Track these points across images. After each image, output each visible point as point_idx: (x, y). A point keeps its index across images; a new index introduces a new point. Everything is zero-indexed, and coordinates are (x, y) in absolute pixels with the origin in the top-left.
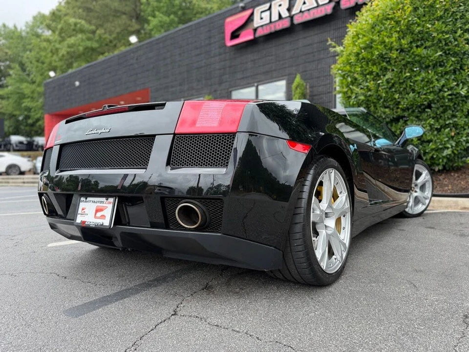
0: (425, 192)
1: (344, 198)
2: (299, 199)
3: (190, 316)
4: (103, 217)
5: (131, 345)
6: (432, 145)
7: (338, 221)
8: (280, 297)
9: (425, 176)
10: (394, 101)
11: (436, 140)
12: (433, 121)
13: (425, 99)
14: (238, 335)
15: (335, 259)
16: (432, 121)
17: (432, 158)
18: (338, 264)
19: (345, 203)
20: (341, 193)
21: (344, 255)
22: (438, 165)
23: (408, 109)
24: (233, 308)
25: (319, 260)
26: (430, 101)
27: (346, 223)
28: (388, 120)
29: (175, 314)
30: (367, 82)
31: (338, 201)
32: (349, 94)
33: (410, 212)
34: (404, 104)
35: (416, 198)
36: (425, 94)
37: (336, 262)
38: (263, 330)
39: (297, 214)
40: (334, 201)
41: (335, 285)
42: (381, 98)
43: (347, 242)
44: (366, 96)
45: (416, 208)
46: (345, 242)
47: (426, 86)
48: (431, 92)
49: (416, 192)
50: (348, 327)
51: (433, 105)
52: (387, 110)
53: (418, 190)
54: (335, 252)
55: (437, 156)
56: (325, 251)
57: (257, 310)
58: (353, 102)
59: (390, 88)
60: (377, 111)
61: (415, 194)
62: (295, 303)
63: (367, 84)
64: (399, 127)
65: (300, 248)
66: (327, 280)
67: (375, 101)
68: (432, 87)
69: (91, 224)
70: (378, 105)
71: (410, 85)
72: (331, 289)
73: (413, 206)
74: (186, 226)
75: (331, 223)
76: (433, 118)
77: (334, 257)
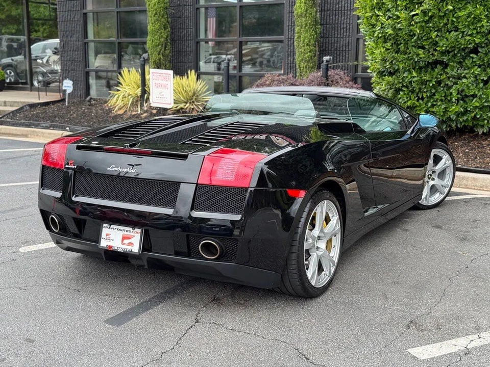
0: (444, 179)
1: (335, 221)
2: (295, 233)
3: (210, 323)
4: (131, 244)
5: (175, 343)
6: (475, 102)
7: (329, 242)
8: (277, 307)
9: (446, 161)
10: (431, 40)
11: (481, 95)
12: (479, 70)
13: (469, 42)
14: (249, 336)
15: (325, 275)
16: (477, 71)
17: (475, 118)
18: (327, 279)
19: (336, 225)
20: (333, 217)
21: (333, 270)
22: (483, 126)
23: (449, 52)
24: (241, 316)
25: (309, 279)
26: (476, 44)
27: (337, 242)
28: (422, 64)
29: (197, 322)
30: (397, 10)
31: (330, 224)
32: (373, 21)
33: (425, 203)
34: (443, 45)
35: (433, 186)
36: (471, 35)
37: (325, 277)
38: (266, 332)
39: (293, 245)
40: (327, 225)
41: (323, 297)
42: (414, 35)
43: (336, 259)
44: (394, 29)
45: (432, 199)
46: (334, 260)
47: (473, 24)
48: (477, 33)
49: (433, 179)
50: (326, 329)
51: (480, 50)
52: (421, 51)
53: (436, 178)
54: (325, 269)
55: (482, 115)
56: (315, 271)
57: (261, 318)
58: (379, 33)
59: (427, 22)
60: (408, 51)
61: (432, 183)
62: (290, 312)
63: (397, 13)
64: (435, 74)
65: (295, 271)
66: (316, 293)
67: (406, 37)
68: (480, 27)
69: (119, 249)
70: (410, 44)
71: (452, 21)
72: (319, 300)
73: (428, 197)
74: (207, 257)
75: (322, 245)
76: (479, 66)
77: (324, 272)
